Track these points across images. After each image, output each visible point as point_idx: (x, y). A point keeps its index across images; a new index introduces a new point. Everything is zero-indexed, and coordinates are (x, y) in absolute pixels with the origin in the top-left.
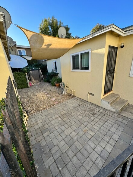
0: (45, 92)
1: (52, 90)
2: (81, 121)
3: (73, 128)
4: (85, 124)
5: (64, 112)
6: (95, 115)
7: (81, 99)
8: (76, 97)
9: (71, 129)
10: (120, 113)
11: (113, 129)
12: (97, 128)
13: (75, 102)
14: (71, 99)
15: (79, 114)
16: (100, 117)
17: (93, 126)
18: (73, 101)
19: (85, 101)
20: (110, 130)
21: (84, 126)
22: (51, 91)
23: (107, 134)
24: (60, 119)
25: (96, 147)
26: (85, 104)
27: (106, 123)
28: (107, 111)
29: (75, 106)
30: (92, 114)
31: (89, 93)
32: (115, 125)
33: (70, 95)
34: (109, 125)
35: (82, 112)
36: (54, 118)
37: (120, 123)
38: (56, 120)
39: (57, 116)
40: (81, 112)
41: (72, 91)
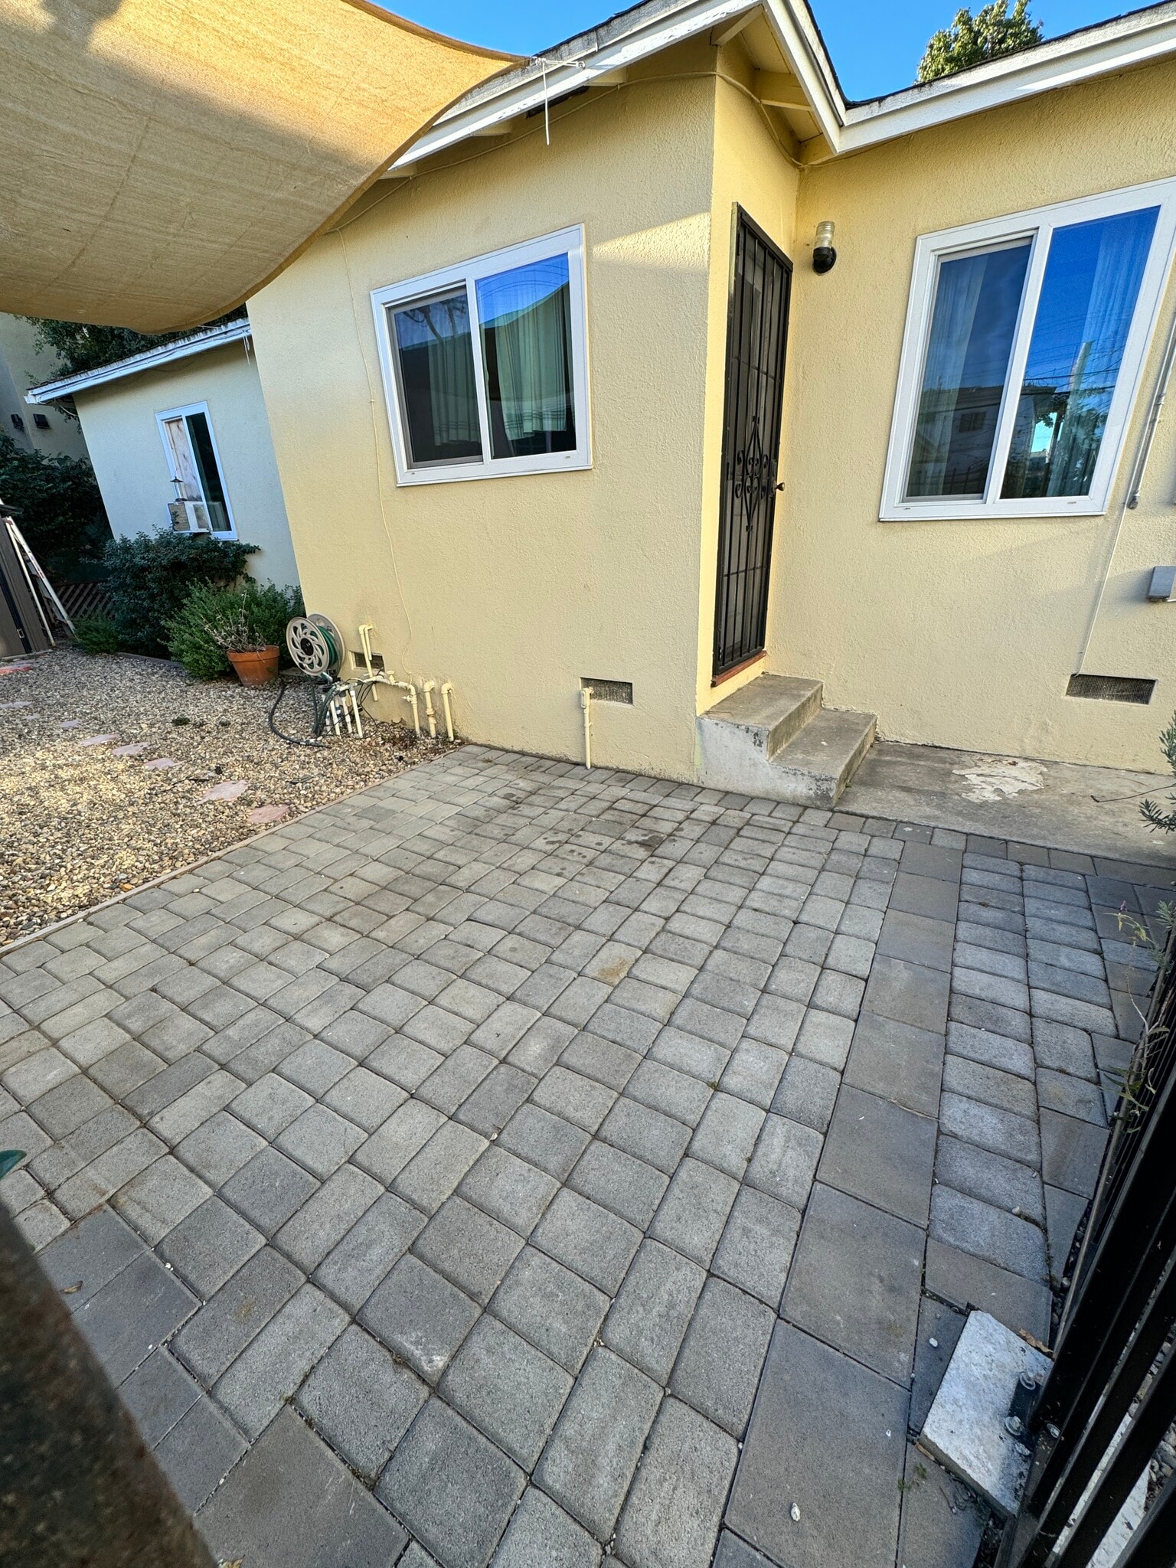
0: (103, 739)
1: (191, 712)
2: (558, 909)
3: (490, 976)
4: (603, 920)
5: (378, 872)
6: (666, 849)
7: (523, 754)
8: (469, 749)
9: (474, 990)
10: (841, 799)
11: (823, 911)
12: (709, 933)
13: (471, 783)
14: (422, 766)
15: (525, 860)
16: (707, 853)
17: (675, 925)
18: (450, 779)
19: (563, 768)
20: (804, 918)
21: (592, 938)
22: (181, 722)
23: (789, 949)
24: (334, 938)
25: (736, 1062)
26: (559, 782)
27: (765, 883)
28: (752, 808)
29: (479, 812)
30: (642, 844)
31: (587, 682)
32: (829, 880)
33: (406, 739)
34: (787, 892)
35: (549, 848)
36: (263, 941)
37: (855, 863)
38: (295, 958)
39: (295, 921)
40: (540, 843)
41: (420, 694)
